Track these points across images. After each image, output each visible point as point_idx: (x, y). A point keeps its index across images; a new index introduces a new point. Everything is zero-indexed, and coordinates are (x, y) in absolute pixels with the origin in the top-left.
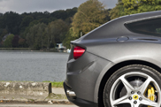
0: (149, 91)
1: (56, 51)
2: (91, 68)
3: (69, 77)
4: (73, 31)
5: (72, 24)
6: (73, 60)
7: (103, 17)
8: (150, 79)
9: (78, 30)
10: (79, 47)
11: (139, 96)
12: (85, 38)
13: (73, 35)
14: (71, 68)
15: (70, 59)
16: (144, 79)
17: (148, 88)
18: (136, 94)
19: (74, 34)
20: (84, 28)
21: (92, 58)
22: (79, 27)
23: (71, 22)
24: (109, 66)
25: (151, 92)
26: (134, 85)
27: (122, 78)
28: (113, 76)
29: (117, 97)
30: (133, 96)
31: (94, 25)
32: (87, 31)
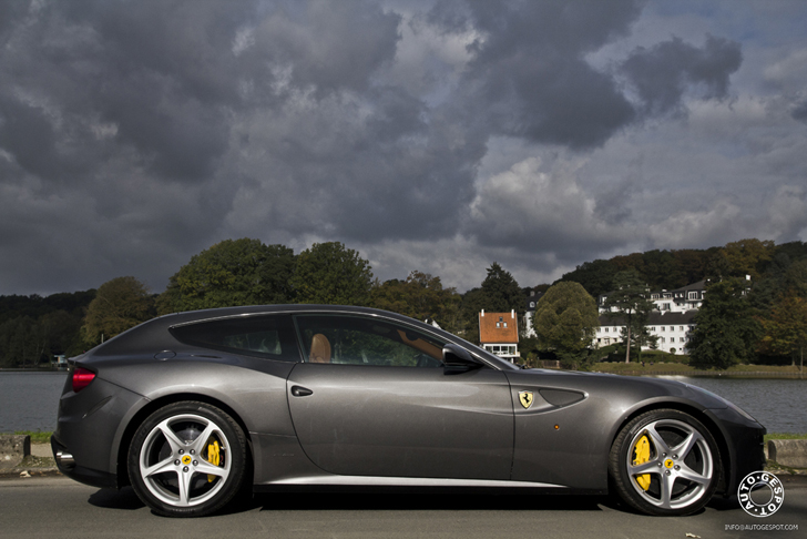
0: (210, 447)
1: (53, 369)
2: (106, 407)
3: (61, 425)
4: (88, 332)
5: (86, 319)
6: (71, 394)
7: (144, 307)
8: (212, 427)
9: (96, 331)
10: (83, 368)
11: (192, 458)
12: (98, 353)
13: (86, 340)
14: (66, 408)
15: (66, 390)
16: (201, 427)
17: (210, 442)
18: (187, 454)
19: (88, 337)
20: (108, 328)
21: (108, 390)
22: (98, 325)
23: (83, 315)
24: (138, 405)
25: (214, 450)
26: (183, 438)
27: (163, 426)
28: (146, 422)
29: (153, 460)
30: (182, 457)
31: (126, 321)
32: (114, 332)
